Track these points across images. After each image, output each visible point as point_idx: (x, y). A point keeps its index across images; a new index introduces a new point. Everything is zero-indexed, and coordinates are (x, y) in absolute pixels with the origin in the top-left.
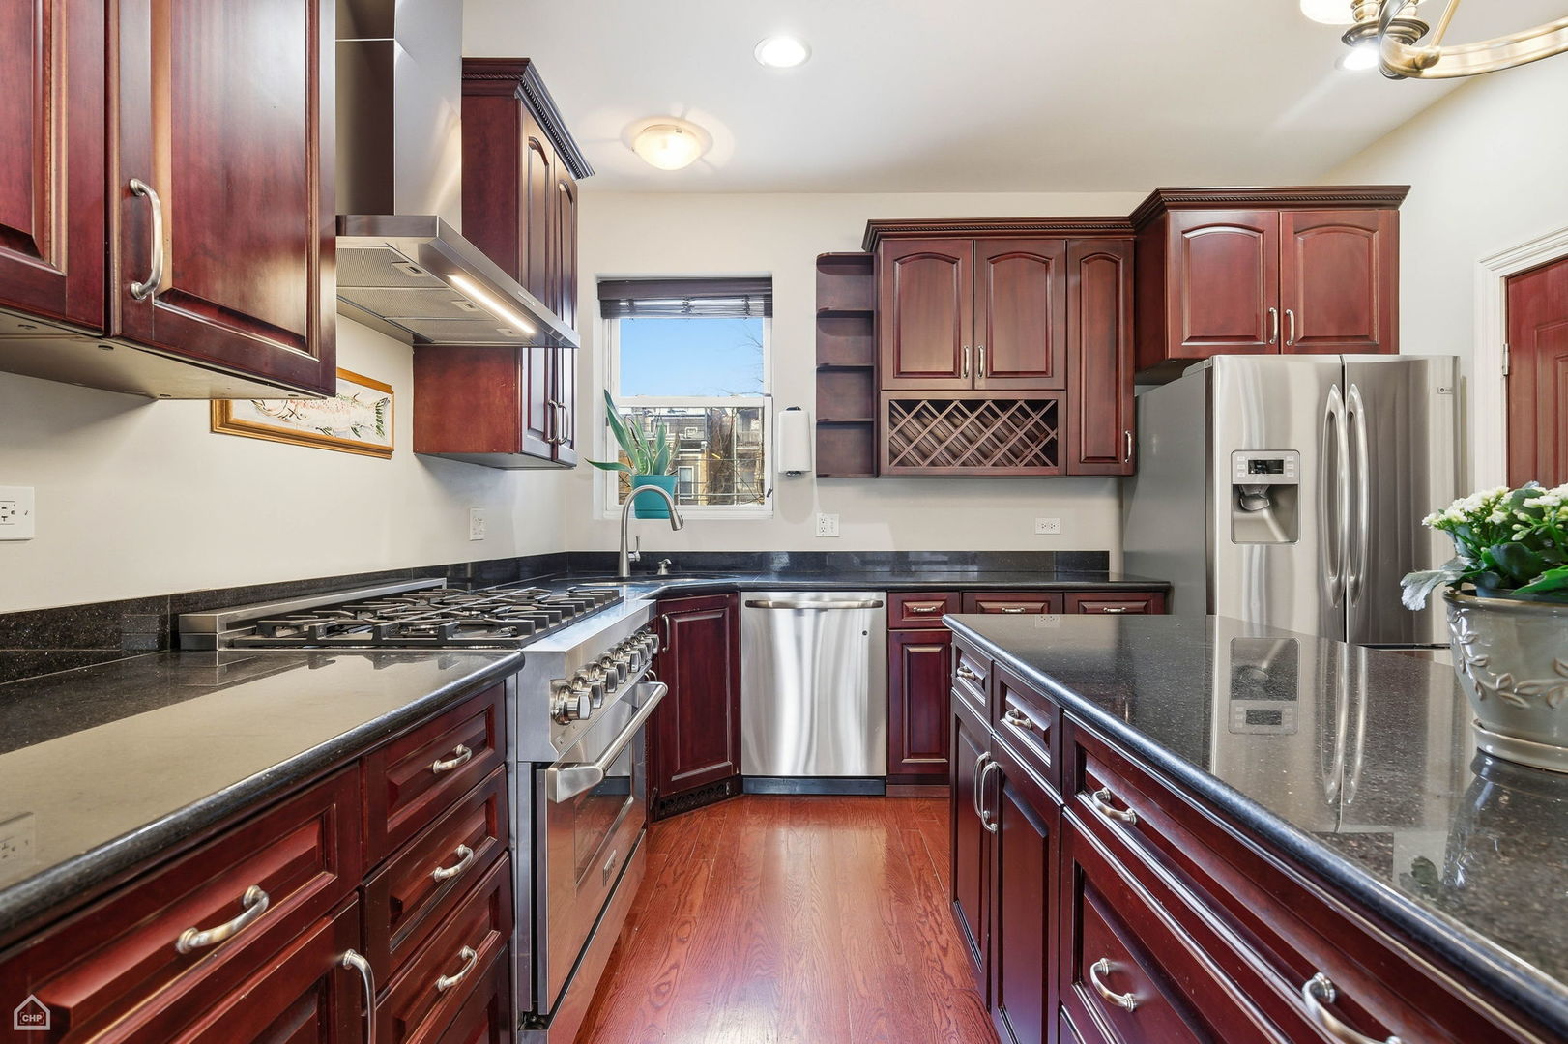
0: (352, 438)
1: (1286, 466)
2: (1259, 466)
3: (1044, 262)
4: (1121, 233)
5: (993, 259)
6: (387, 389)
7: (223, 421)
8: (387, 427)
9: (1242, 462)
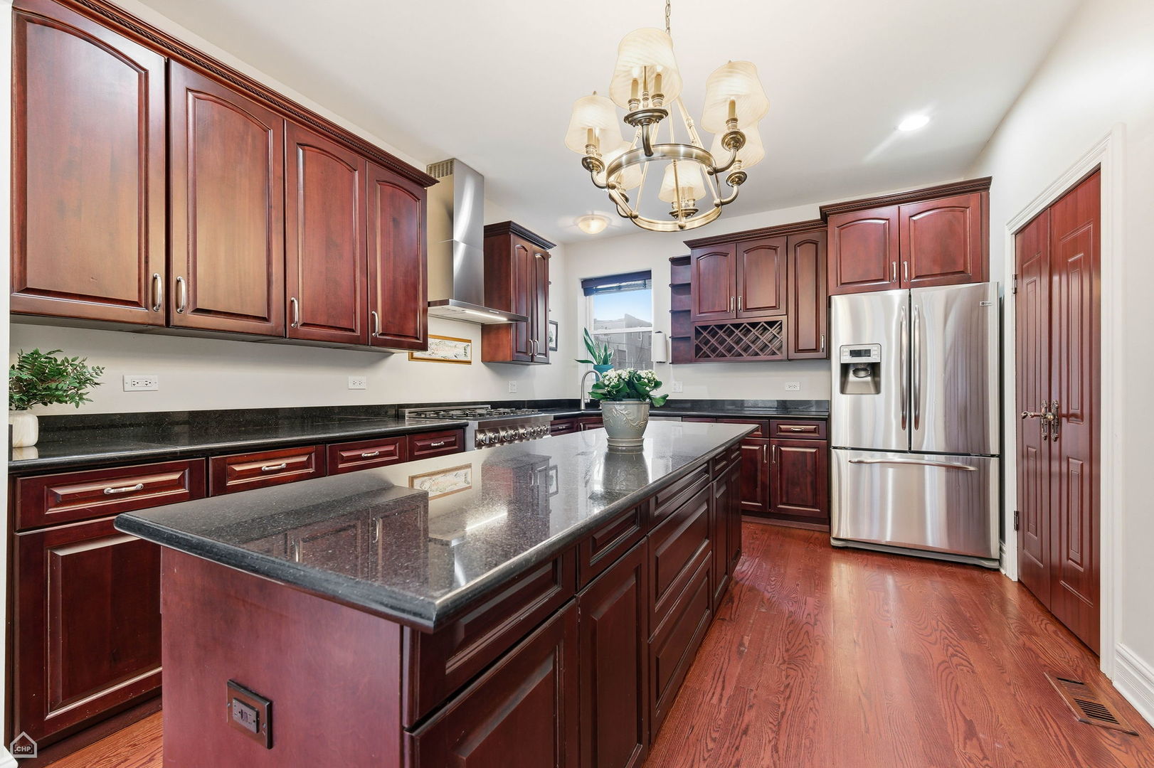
0: (455, 359)
1: (872, 353)
2: (855, 353)
3: (775, 249)
4: (817, 228)
5: (747, 251)
6: (470, 341)
7: (412, 358)
8: (469, 354)
9: (847, 351)
